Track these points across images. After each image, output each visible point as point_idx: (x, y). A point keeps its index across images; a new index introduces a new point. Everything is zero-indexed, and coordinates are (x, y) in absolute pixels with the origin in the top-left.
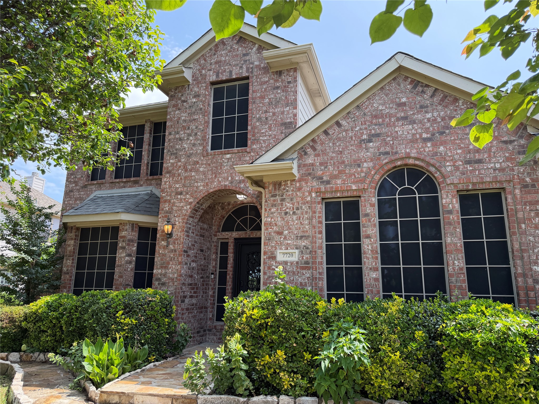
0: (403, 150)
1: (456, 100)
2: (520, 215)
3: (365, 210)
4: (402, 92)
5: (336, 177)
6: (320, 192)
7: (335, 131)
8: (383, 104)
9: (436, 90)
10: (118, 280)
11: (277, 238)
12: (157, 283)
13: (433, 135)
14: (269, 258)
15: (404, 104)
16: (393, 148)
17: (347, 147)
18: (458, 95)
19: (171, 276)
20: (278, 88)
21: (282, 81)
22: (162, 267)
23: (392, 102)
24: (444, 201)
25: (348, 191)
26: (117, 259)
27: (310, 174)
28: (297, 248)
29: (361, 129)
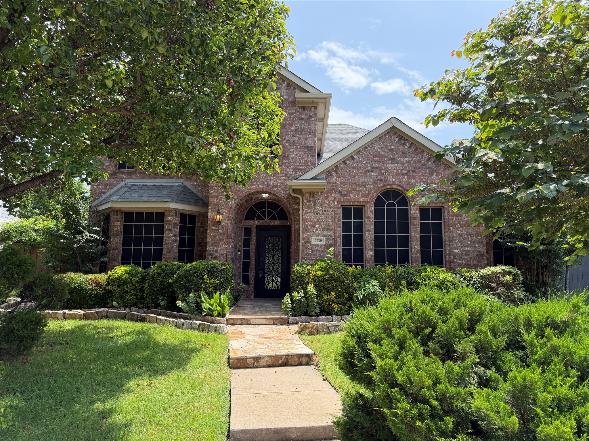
0: (391, 179)
1: (423, 151)
2: (450, 222)
3: (368, 215)
4: (392, 142)
5: (350, 192)
6: (340, 201)
7: (350, 162)
8: (381, 148)
9: (412, 143)
10: (166, 255)
11: (311, 229)
12: (210, 257)
13: (408, 172)
14: (306, 242)
15: (393, 150)
16: (385, 177)
17: (357, 174)
18: (424, 149)
19: (221, 252)
20: (302, 119)
21: (306, 115)
22: (213, 246)
23: (386, 148)
24: (412, 212)
25: (357, 202)
26: (164, 238)
27: (333, 189)
28: (324, 236)
29: (366, 163)
